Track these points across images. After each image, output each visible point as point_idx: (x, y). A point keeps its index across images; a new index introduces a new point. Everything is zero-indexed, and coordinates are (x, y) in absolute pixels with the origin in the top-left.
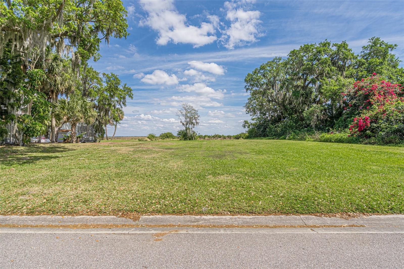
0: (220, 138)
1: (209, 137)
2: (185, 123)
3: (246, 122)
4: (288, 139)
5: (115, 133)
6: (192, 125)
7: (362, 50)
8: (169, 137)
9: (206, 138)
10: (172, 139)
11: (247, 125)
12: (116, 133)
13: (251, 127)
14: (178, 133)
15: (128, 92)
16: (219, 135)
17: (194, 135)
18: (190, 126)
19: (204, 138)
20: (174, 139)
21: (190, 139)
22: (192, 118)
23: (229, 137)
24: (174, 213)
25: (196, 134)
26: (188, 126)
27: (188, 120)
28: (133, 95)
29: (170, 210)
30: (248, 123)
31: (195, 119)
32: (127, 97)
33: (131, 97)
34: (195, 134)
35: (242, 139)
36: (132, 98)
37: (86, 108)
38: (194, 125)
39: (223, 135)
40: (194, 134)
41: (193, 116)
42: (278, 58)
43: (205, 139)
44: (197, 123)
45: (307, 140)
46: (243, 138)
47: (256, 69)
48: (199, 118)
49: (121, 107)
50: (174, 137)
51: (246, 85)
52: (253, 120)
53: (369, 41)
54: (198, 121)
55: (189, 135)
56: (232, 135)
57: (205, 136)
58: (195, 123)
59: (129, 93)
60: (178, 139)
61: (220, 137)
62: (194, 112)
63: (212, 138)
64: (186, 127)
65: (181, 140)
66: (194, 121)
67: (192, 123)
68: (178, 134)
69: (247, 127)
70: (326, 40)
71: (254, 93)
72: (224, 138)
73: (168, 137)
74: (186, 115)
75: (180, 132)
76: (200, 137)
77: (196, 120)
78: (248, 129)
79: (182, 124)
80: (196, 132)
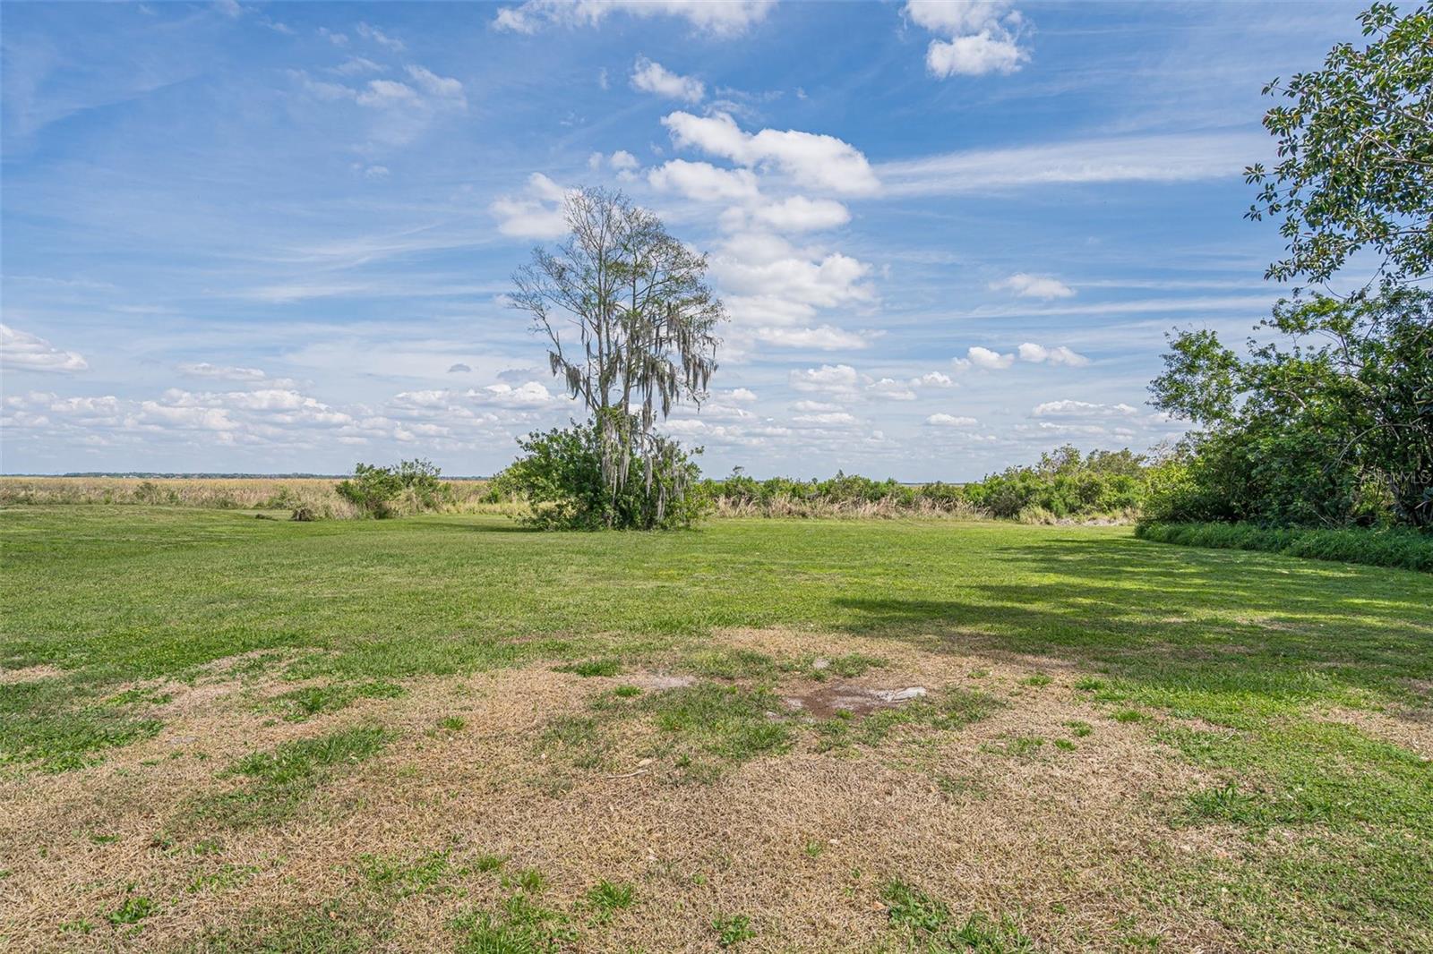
0: (875, 498)
1: (796, 492)
2: (591, 369)
6: (653, 384)
9: (780, 501)
16: (867, 482)
17: (667, 474)
18: (638, 400)
19: (765, 497)
21: (626, 519)
22: (655, 323)
23: (941, 497)
25: (692, 468)
26: (612, 395)
27: (618, 338)
31: (683, 335)
34: (678, 468)
35: (1040, 510)
38: (670, 385)
39: (891, 483)
40: (662, 467)
43: (767, 504)
44: (696, 370)
46: (1047, 505)
54: (702, 353)
55: (614, 477)
57: (771, 487)
58: (681, 374)
61: (874, 494)
63: (821, 504)
64: (598, 409)
66: (671, 353)
67: (652, 371)
68: (527, 466)
72: (905, 499)
76: (736, 491)
77: (685, 342)
79: (562, 374)
80: (685, 448)
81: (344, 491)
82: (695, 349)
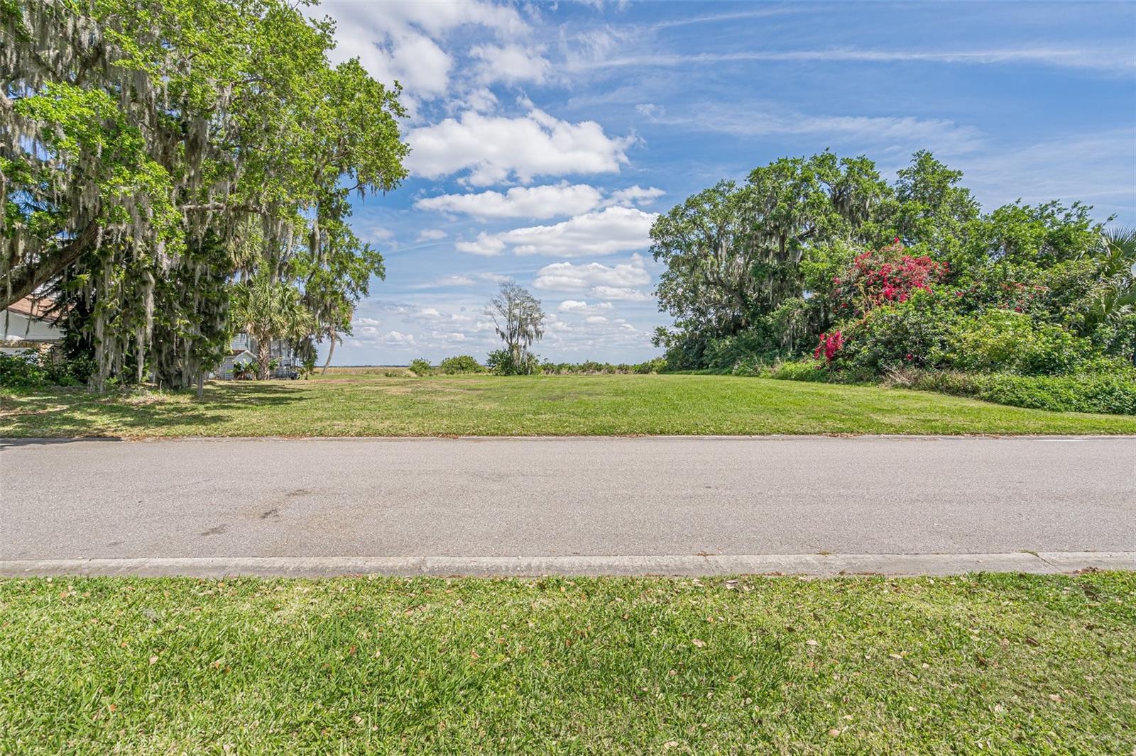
0: (600, 370)
1: (570, 368)
2: (507, 333)
3: (661, 331)
4: (737, 375)
5: (330, 358)
6: (526, 337)
7: (898, 179)
8: (466, 368)
9: (564, 371)
10: (473, 374)
11: (663, 341)
12: (332, 357)
13: (673, 344)
14: (489, 357)
15: (372, 263)
16: (597, 364)
17: (531, 362)
18: (521, 342)
19: (558, 370)
20: (479, 374)
21: (520, 374)
22: (526, 319)
23: (624, 369)
24: (488, 434)
25: (537, 361)
26: (514, 341)
27: (516, 324)
28: (384, 269)
29: (485, 433)
30: (665, 334)
31: (534, 322)
32: (372, 275)
33: (380, 274)
34: (533, 361)
35: (654, 372)
36: (383, 277)
37: (293, 306)
38: (530, 337)
39: (607, 364)
40: (530, 360)
41: (528, 315)
42: (726, 183)
43: (559, 373)
44: (538, 333)
45: (763, 374)
46: (656, 371)
47: (677, 208)
48: (543, 320)
49: (357, 297)
50: (479, 369)
51: (654, 244)
52: (678, 326)
53: (913, 158)
54: (540, 328)
55: (517, 363)
56: (631, 364)
57: (561, 366)
58: (534, 333)
59: (376, 265)
60: (491, 374)
61: (599, 368)
62: (531, 304)
63: (579, 372)
64: (511, 344)
65: (497, 375)
66: (531, 328)
67: (526, 334)
68: (490, 361)
69: (662, 344)
70: (827, 149)
71: (675, 263)
72: (611, 370)
73: (463, 368)
74: (510, 312)
75: (494, 356)
76: (548, 368)
77: (535, 325)
78: (667, 349)
79: (499, 334)
80: (535, 355)
81: (412, 369)
82: (538, 327)
